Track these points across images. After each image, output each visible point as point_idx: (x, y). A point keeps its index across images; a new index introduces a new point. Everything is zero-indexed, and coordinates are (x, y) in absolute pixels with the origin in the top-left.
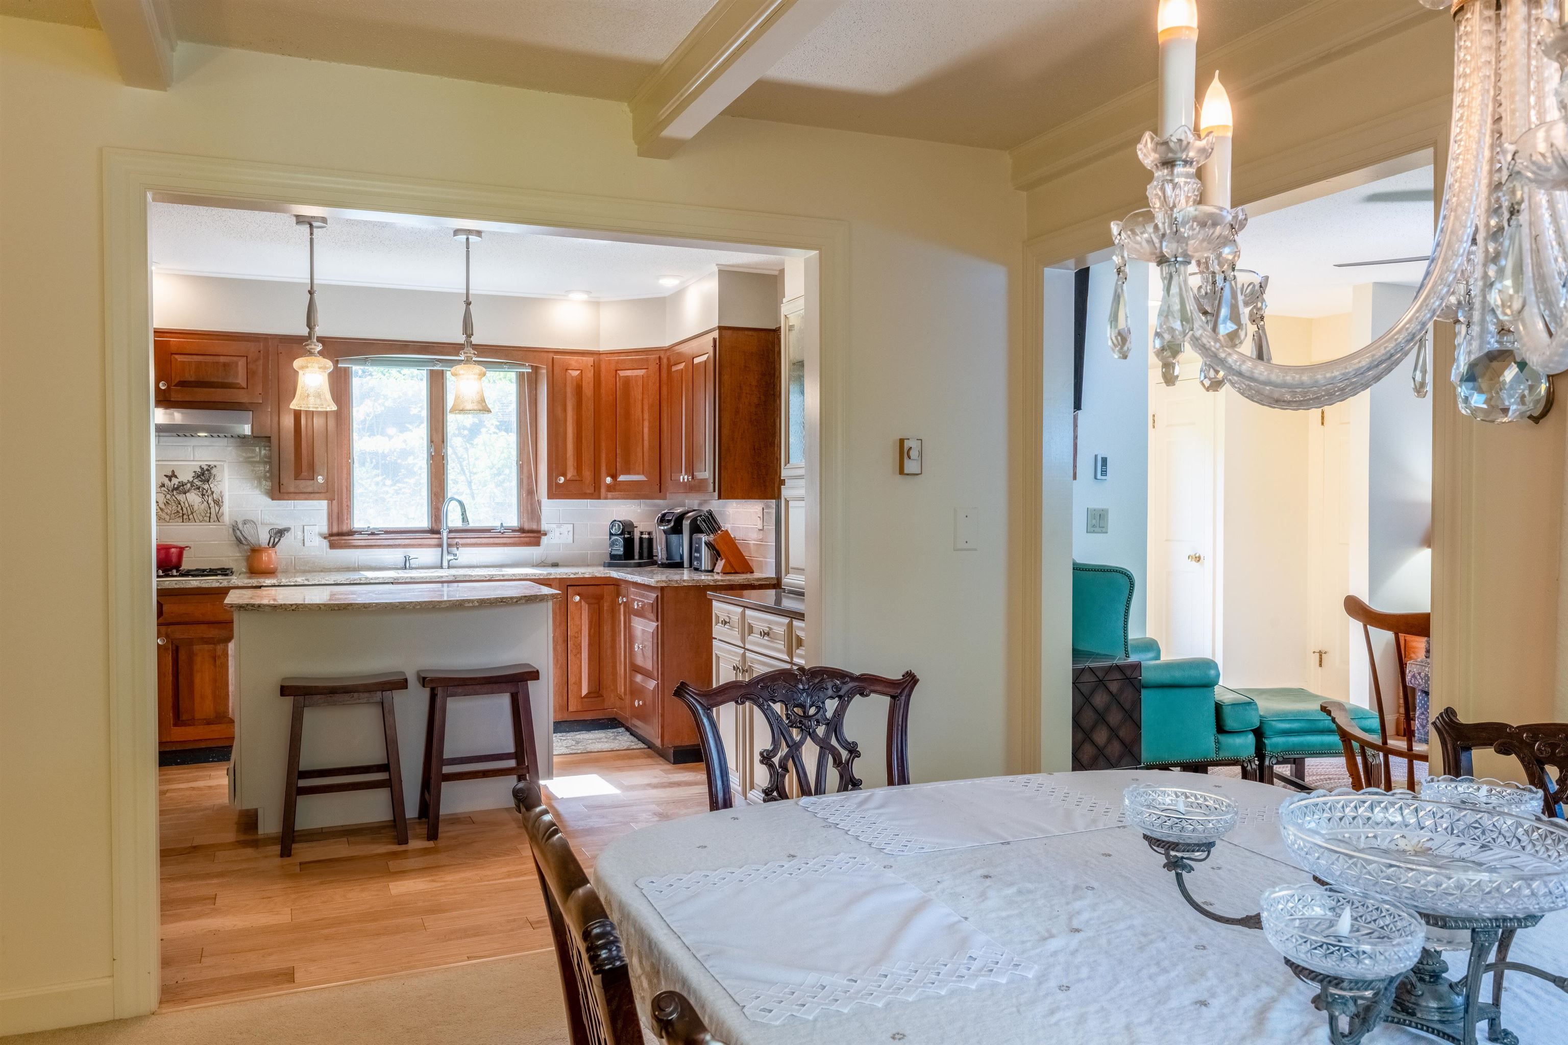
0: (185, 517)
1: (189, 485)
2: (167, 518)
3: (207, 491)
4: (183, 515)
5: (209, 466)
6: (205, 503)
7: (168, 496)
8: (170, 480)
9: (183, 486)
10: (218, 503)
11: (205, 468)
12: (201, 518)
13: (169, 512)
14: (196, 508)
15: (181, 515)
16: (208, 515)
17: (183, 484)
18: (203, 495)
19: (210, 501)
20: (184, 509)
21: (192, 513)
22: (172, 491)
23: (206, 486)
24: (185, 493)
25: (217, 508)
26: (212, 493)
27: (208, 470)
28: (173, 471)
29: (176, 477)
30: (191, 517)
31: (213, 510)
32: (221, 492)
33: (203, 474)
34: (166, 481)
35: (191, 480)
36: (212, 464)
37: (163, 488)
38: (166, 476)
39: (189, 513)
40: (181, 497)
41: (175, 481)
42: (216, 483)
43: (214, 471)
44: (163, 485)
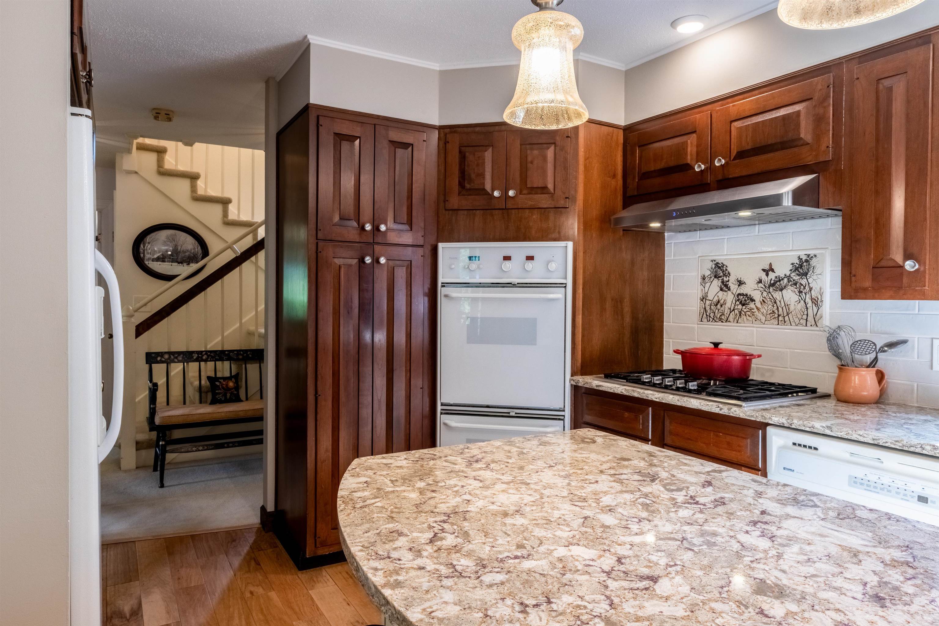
0: (781, 318)
1: (786, 280)
2: (763, 319)
3: (804, 288)
4: (779, 315)
5: (809, 256)
6: (802, 302)
7: (765, 294)
8: (767, 275)
9: (780, 281)
10: (816, 302)
11: (804, 258)
12: (797, 321)
13: (765, 312)
14: (792, 308)
15: (776, 316)
16: (805, 317)
17: (779, 279)
18: (800, 292)
19: (808, 300)
20: (780, 309)
21: (788, 314)
22: (769, 288)
23: (804, 282)
24: (781, 290)
25: (815, 309)
26: (811, 289)
27: (807, 261)
28: (771, 265)
29: (773, 270)
30: (786, 318)
31: (810, 311)
32: (820, 289)
33: (801, 266)
34: (763, 276)
35: (788, 273)
36: (812, 253)
37: (760, 285)
38: (764, 270)
39: (785, 314)
40: (777, 295)
41: (772, 276)
42: (815, 277)
43: (813, 262)
44: (760, 281)
